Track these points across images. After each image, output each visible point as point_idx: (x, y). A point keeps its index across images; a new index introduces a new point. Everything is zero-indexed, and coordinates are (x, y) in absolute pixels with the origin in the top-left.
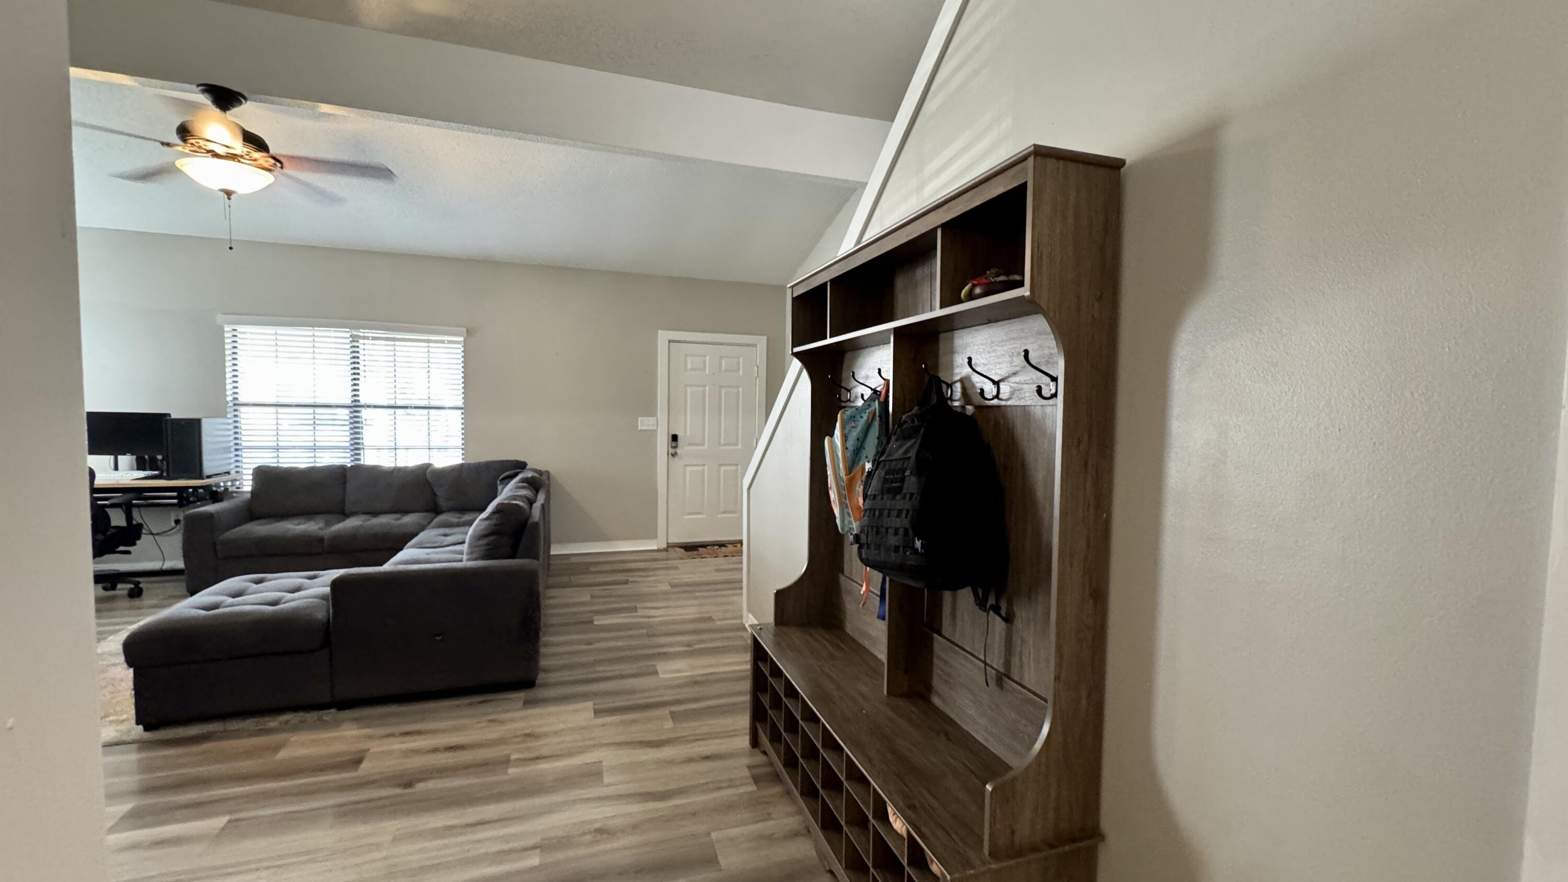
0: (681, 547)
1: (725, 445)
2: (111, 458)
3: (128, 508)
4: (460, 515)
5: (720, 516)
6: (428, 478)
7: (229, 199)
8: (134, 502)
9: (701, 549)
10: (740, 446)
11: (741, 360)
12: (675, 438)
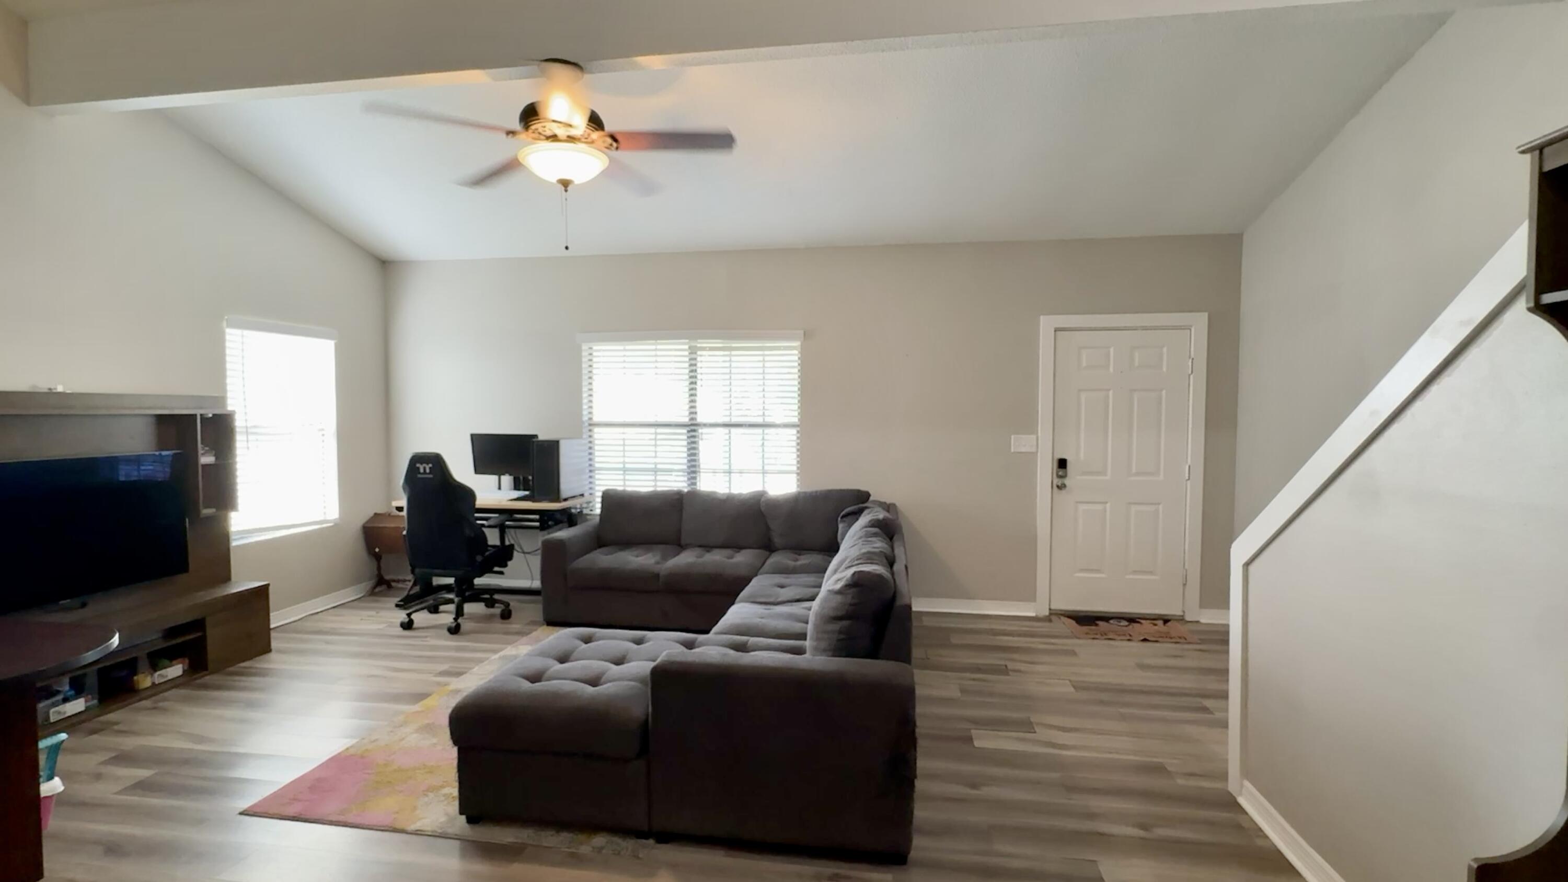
0: (1070, 617)
1: (1138, 474)
2: (494, 478)
3: (502, 529)
4: (797, 556)
5: (1128, 577)
6: (763, 509)
7: (566, 191)
8: (507, 523)
9: (1100, 623)
10: (1161, 477)
11: (1165, 350)
12: (1062, 464)
